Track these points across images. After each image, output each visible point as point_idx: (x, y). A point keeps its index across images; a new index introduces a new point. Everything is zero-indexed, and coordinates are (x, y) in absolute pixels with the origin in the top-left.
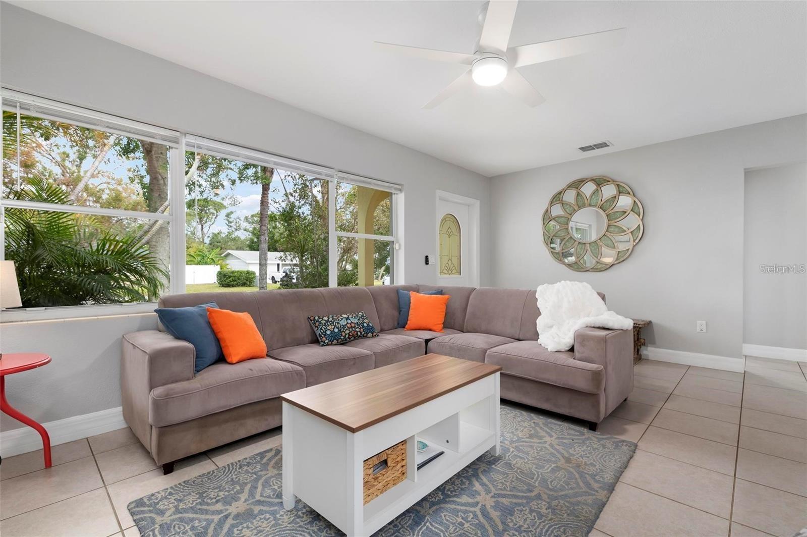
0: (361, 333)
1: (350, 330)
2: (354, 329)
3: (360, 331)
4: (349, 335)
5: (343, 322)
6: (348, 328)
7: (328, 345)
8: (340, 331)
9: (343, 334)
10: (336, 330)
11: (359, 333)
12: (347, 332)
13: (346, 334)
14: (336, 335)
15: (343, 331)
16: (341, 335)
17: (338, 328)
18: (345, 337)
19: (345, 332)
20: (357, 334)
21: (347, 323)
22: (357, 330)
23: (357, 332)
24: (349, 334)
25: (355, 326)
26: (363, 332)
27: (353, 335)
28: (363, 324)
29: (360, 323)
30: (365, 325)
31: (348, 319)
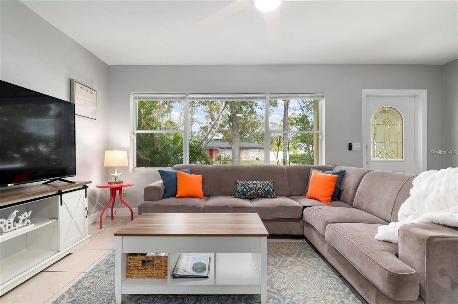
0: (262, 194)
1: (254, 191)
2: (257, 191)
3: (261, 193)
4: (253, 194)
5: (251, 186)
6: (253, 189)
7: (239, 198)
8: (247, 190)
9: (249, 193)
10: (245, 190)
11: (260, 194)
12: (252, 192)
13: (251, 193)
14: (244, 193)
15: (249, 191)
16: (248, 193)
17: (246, 189)
18: (250, 194)
19: (250, 192)
20: (259, 194)
21: (254, 187)
22: (259, 192)
23: (259, 193)
24: (253, 193)
25: (258, 189)
26: (264, 193)
27: (256, 195)
28: (265, 189)
29: (262, 187)
30: (266, 189)
31: (256, 184)
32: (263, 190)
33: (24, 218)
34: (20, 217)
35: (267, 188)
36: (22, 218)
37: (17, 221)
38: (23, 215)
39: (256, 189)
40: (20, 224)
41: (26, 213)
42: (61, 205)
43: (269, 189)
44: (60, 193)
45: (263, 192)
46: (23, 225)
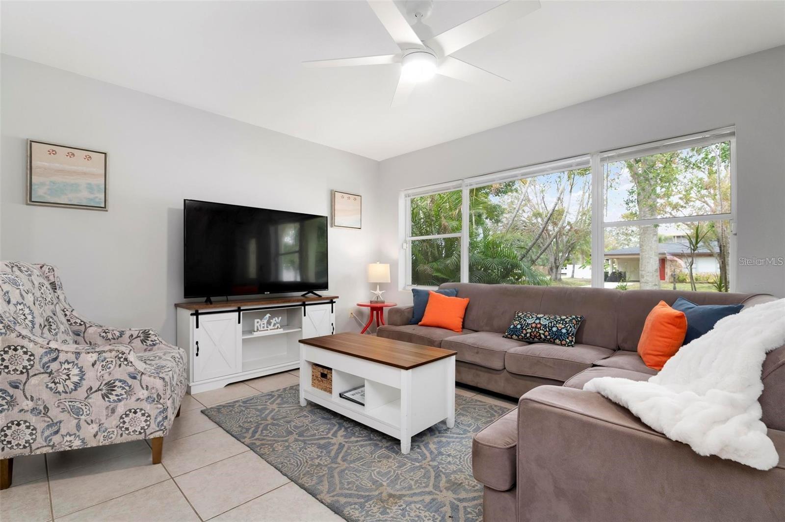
0: (546, 337)
1: (532, 330)
2: (537, 330)
3: (544, 334)
4: (531, 335)
5: (529, 321)
6: (532, 327)
7: (508, 338)
8: (522, 328)
9: (524, 331)
10: (519, 326)
11: (543, 336)
12: (529, 331)
13: (527, 333)
14: (516, 331)
15: (525, 329)
16: (522, 332)
17: (521, 325)
18: (526, 335)
19: (526, 330)
20: (540, 335)
21: (534, 322)
22: (541, 332)
23: (540, 334)
24: (530, 333)
25: (540, 328)
26: (549, 336)
27: (535, 336)
28: (552, 328)
29: (549, 326)
30: (554, 329)
31: (539, 319)
32: (548, 329)
33: (275, 322)
34: (271, 321)
35: (556, 327)
36: (273, 321)
37: (269, 323)
38: (274, 319)
39: (536, 327)
40: (271, 327)
41: (276, 318)
42: (305, 315)
43: (560, 329)
44: (304, 305)
45: (547, 333)
46: (273, 328)
